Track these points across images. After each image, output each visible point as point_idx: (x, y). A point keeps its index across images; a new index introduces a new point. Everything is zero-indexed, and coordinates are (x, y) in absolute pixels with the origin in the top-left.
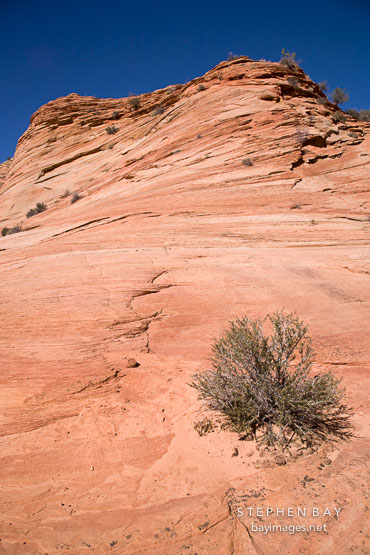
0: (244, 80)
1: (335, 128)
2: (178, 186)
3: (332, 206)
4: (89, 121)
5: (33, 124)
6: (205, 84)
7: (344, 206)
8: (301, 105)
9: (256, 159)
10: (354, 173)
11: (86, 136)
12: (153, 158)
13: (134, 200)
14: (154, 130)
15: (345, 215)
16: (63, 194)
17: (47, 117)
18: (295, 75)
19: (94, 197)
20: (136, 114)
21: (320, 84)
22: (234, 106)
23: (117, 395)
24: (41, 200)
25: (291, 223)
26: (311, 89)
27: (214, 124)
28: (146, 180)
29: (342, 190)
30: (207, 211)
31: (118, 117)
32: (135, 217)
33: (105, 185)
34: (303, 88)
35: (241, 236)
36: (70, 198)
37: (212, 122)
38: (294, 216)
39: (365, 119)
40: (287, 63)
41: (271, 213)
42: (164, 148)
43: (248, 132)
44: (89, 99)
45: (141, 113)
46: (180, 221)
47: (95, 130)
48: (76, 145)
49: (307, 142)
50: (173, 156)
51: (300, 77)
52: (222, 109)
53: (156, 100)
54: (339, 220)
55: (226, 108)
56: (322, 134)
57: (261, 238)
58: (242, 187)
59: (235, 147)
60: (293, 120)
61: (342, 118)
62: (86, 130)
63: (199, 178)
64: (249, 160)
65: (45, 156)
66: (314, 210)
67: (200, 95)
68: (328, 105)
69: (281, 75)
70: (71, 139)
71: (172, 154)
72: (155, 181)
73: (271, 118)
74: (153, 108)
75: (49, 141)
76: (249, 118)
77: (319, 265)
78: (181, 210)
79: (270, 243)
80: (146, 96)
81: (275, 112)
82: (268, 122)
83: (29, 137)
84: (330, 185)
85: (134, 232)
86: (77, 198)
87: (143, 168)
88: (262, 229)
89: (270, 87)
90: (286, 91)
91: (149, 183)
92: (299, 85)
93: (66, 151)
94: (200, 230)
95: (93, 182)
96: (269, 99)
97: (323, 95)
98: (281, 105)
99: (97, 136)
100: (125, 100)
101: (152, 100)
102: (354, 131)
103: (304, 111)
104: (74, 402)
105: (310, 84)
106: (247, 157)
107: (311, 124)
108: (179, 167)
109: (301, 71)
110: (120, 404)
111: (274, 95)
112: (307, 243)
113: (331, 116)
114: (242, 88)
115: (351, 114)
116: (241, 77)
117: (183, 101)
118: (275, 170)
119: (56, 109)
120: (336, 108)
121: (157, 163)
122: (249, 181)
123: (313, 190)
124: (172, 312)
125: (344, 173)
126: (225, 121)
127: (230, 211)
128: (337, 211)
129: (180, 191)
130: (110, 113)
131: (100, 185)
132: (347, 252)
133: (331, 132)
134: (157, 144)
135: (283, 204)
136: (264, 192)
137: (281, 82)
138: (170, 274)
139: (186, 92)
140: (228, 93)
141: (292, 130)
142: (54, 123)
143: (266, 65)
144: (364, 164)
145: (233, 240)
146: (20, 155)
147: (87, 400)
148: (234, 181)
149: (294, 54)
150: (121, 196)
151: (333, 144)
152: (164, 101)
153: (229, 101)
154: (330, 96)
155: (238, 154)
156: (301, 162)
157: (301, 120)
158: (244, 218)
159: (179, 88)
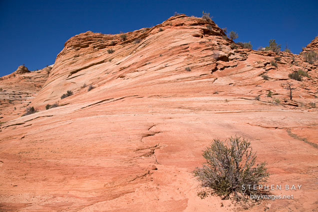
0: (183, 26)
1: (232, 52)
2: (151, 82)
3: (234, 92)
4: (98, 46)
5: (66, 47)
6: (162, 28)
7: (241, 92)
8: (214, 40)
9: (192, 68)
10: (244, 75)
11: (96, 54)
12: (135, 67)
13: (126, 89)
14: (135, 52)
15: (242, 97)
16: (82, 86)
17: (74, 43)
18: (210, 24)
19: (102, 88)
20: (124, 43)
21: (223, 29)
22: (179, 40)
23: (152, 182)
24: (69, 89)
25: (215, 101)
26: (219, 32)
27: (169, 49)
28: (132, 79)
29: (239, 84)
30: (169, 95)
31: (114, 44)
32: (129, 98)
33: (108, 81)
34: (215, 31)
35: (189, 108)
36: (87, 88)
37: (168, 48)
38: (215, 98)
39: (247, 48)
40: (206, 18)
41: (203, 96)
42: (142, 61)
43: (187, 53)
44: (98, 34)
45: (127, 42)
46: (155, 100)
47: (101, 51)
48: (90, 59)
49: (218, 59)
50: (147, 66)
51: (213, 25)
52: (173, 41)
53: (135, 36)
54: (239, 99)
55: (175, 41)
56: (226, 55)
57: (200, 109)
58: (186, 82)
59: (181, 61)
60: (211, 47)
61: (235, 47)
62: (96, 51)
63: (162, 77)
64: (189, 68)
65: (73, 65)
66: (225, 95)
67: (160, 33)
68: (228, 40)
69: (203, 24)
70: (88, 56)
71: (146, 64)
72: (137, 79)
73: (199, 46)
74: (134, 40)
75: (75, 56)
76: (187, 46)
77: (234, 122)
78: (154, 94)
79: (205, 111)
80: (129, 34)
81: (201, 43)
82: (197, 48)
83: (64, 54)
84: (232, 81)
85: (130, 106)
86: (91, 88)
87: (130, 72)
88: (200, 105)
89: (198, 30)
90: (206, 32)
91: (134, 80)
92: (212, 29)
93: (85, 62)
94: (166, 105)
95: (100, 79)
96: (197, 36)
97: (225, 35)
98: (204, 40)
99: (103, 54)
100: (118, 35)
101: (133, 35)
102: (242, 53)
103: (216, 43)
104: (131, 186)
105: (218, 29)
106: (187, 66)
107: (220, 50)
108: (151, 71)
109: (213, 22)
110: (155, 186)
111: (200, 34)
112: (225, 112)
113: (230, 46)
114: (183, 30)
115: (240, 45)
116: (182, 25)
117: (151, 36)
118: (203, 73)
119: (80, 39)
120: (232, 42)
121: (138, 69)
122: (189, 79)
123: (224, 84)
124: (165, 145)
125: (239, 75)
126: (174, 47)
127: (181, 95)
128: (238, 95)
129: (152, 84)
130: (110, 42)
131: (105, 81)
132: (247, 116)
133: (231, 54)
134: (137, 59)
135: (209, 92)
136: (198, 85)
137: (203, 28)
138: (157, 126)
139: (152, 32)
140: (176, 33)
141: (211, 53)
142: (78, 46)
143: (195, 19)
144: (249, 71)
145: (185, 110)
146: (58, 64)
147: (137, 185)
148: (181, 79)
149: (209, 14)
150: (119, 87)
151: (232, 60)
152: (140, 36)
153: (176, 37)
154: (228, 35)
155: (182, 65)
156: (216, 69)
157: (215, 48)
158: (189, 99)
159: (148, 30)
